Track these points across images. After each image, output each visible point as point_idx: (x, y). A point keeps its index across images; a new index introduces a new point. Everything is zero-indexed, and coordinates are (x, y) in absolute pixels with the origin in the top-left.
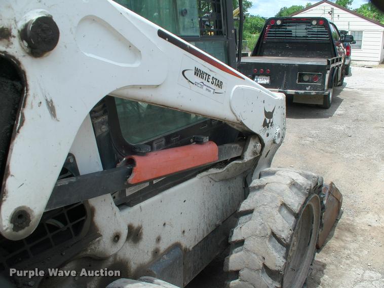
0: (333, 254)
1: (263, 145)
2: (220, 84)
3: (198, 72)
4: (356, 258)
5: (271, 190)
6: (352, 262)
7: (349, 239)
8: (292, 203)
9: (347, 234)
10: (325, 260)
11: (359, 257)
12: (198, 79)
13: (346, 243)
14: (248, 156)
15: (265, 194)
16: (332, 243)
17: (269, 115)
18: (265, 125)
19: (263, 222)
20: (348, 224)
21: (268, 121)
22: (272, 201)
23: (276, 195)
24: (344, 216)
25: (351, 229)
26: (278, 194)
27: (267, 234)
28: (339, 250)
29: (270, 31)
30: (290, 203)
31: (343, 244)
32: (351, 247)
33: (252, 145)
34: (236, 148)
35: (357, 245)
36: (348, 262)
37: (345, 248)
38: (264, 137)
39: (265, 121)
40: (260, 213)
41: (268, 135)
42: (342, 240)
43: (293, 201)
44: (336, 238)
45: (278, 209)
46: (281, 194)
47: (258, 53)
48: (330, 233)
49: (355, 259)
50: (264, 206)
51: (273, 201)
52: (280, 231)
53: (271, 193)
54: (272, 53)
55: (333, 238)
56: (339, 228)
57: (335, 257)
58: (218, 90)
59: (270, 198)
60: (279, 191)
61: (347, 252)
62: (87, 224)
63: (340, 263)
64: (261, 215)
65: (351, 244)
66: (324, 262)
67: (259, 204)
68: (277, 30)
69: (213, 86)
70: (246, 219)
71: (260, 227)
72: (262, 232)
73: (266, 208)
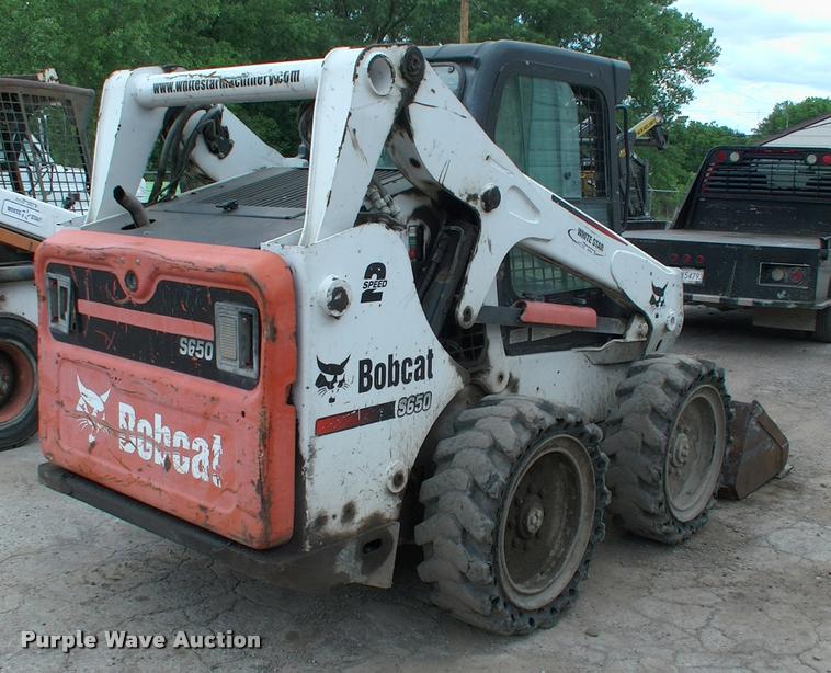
1: (650, 327)
2: (601, 247)
3: (581, 233)
12: (580, 239)
14: (631, 337)
17: (659, 291)
18: (653, 301)
21: (657, 298)
29: (716, 175)
33: (637, 325)
34: (617, 323)
38: (652, 317)
39: (653, 297)
41: (657, 316)
47: (688, 223)
54: (719, 222)
58: (598, 251)
62: (483, 354)
68: (731, 173)
69: (594, 248)
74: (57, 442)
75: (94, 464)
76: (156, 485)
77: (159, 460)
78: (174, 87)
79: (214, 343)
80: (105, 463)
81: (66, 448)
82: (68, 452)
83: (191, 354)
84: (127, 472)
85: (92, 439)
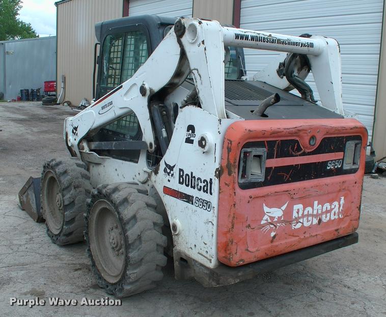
74: (247, 250)
75: (277, 246)
76: (314, 234)
77: (315, 221)
78: (250, 38)
79: (343, 159)
80: (283, 242)
81: (254, 250)
82: (257, 250)
83: (332, 167)
84: (297, 238)
85: (273, 234)
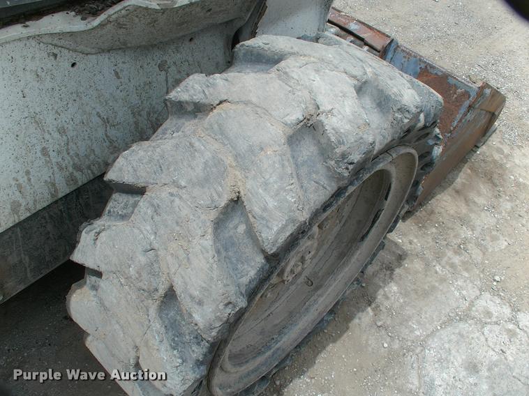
0: (434, 230)
4: (476, 254)
5: (221, 134)
6: (464, 263)
7: (481, 201)
8: (265, 209)
9: (484, 188)
10: (411, 243)
11: (484, 251)
13: (471, 211)
15: (197, 144)
16: (444, 203)
19: (156, 246)
20: (495, 162)
22: (204, 182)
23: (229, 160)
24: (494, 140)
25: (495, 176)
26: (236, 157)
27: (157, 290)
28: (450, 225)
30: (257, 210)
31: (464, 210)
32: (478, 222)
35: (493, 221)
36: (456, 260)
37: (464, 221)
40: (156, 209)
42: (467, 201)
43: (272, 203)
44: (457, 192)
45: (213, 215)
46: (245, 159)
48: (450, 176)
49: (474, 256)
50: (174, 190)
51: (207, 179)
52: (192, 297)
53: (216, 146)
55: (450, 189)
56: (471, 169)
57: (434, 239)
59: (206, 163)
60: (243, 146)
61: (465, 233)
63: (439, 257)
64: (157, 218)
65: (483, 214)
66: (407, 247)
67: (164, 178)
70: (126, 205)
71: (142, 259)
72: (145, 275)
73: (177, 200)
